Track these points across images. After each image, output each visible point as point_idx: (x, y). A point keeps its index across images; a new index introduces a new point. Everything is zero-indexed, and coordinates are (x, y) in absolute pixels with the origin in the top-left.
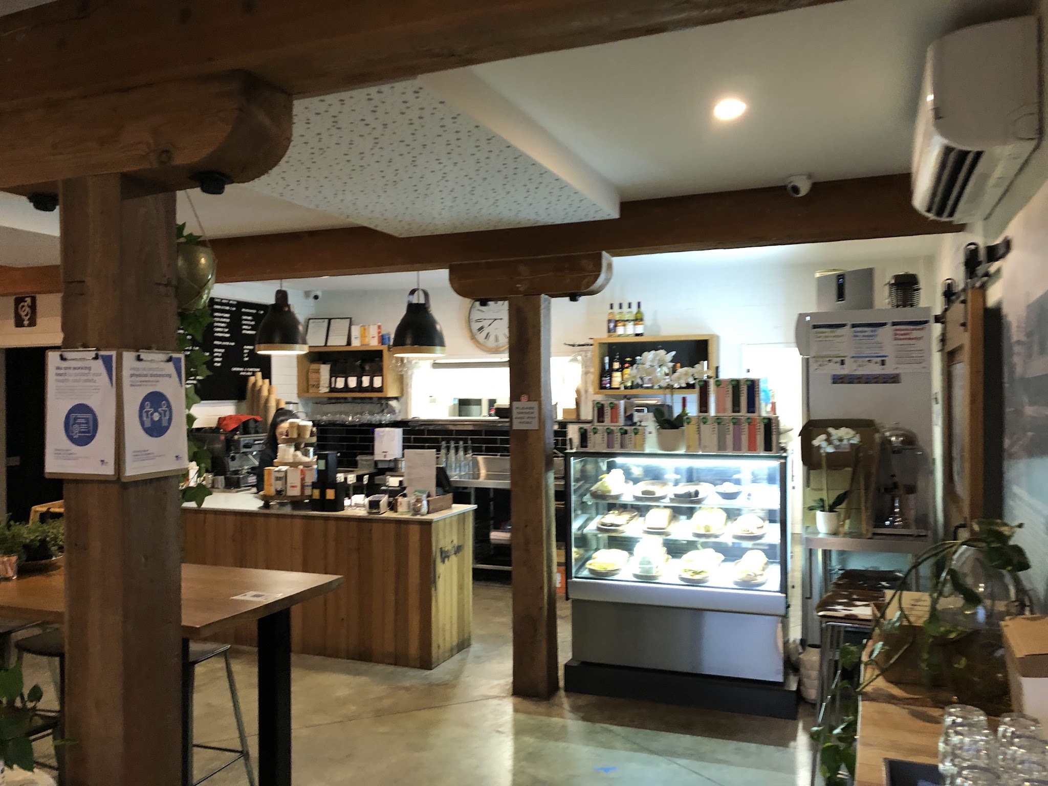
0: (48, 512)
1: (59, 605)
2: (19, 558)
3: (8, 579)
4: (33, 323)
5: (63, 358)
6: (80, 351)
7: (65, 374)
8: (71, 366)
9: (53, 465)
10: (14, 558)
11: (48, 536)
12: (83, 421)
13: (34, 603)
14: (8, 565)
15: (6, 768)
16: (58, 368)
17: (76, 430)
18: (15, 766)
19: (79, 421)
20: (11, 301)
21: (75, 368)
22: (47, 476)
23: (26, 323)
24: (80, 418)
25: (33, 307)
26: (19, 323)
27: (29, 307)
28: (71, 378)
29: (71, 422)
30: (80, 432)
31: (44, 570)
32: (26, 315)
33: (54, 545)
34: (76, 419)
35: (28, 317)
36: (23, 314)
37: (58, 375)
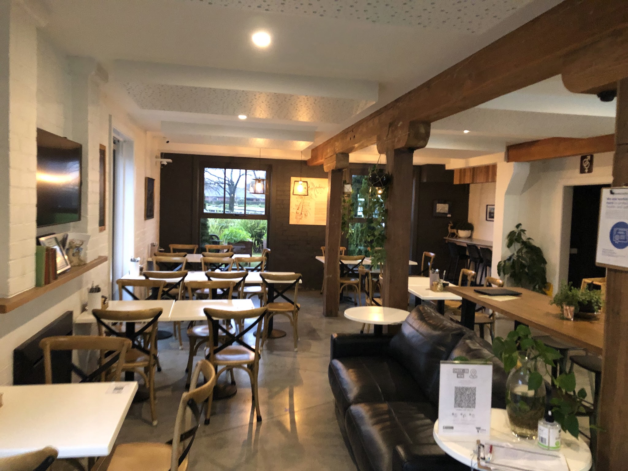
0: (592, 283)
1: (600, 343)
2: (576, 309)
3: (568, 319)
4: (590, 171)
5: (612, 193)
6: (624, 188)
7: (612, 203)
8: (616, 198)
9: (601, 258)
10: (572, 308)
11: (593, 299)
12: (623, 233)
13: (583, 337)
14: (569, 311)
15: (562, 430)
16: (608, 199)
17: (617, 238)
18: (567, 431)
19: (620, 233)
20: (578, 158)
21: (619, 199)
22: (597, 265)
23: (586, 171)
24: (620, 231)
25: (591, 161)
26: (582, 171)
27: (589, 161)
28: (616, 205)
29: (615, 232)
30: (620, 240)
31: (589, 319)
32: (587, 166)
33: (596, 305)
34: (618, 231)
35: (588, 167)
36: (585, 165)
37: (608, 203)
